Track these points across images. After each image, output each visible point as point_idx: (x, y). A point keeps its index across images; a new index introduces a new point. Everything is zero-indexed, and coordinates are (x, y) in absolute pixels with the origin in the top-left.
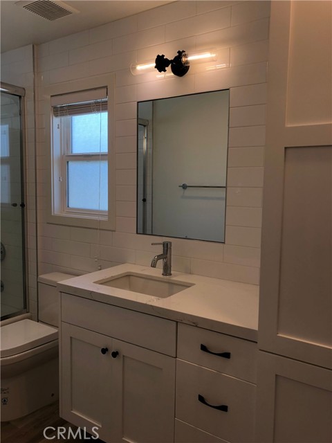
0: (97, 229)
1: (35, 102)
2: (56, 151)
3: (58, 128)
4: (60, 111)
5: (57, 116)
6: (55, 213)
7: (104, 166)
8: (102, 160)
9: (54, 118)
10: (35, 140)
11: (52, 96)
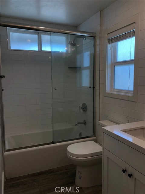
0: (127, 100)
1: (100, 38)
2: (109, 61)
3: (110, 49)
4: (111, 41)
5: (110, 44)
6: (108, 91)
7: (132, 67)
8: (131, 63)
9: (109, 45)
10: (100, 57)
11: (108, 34)
